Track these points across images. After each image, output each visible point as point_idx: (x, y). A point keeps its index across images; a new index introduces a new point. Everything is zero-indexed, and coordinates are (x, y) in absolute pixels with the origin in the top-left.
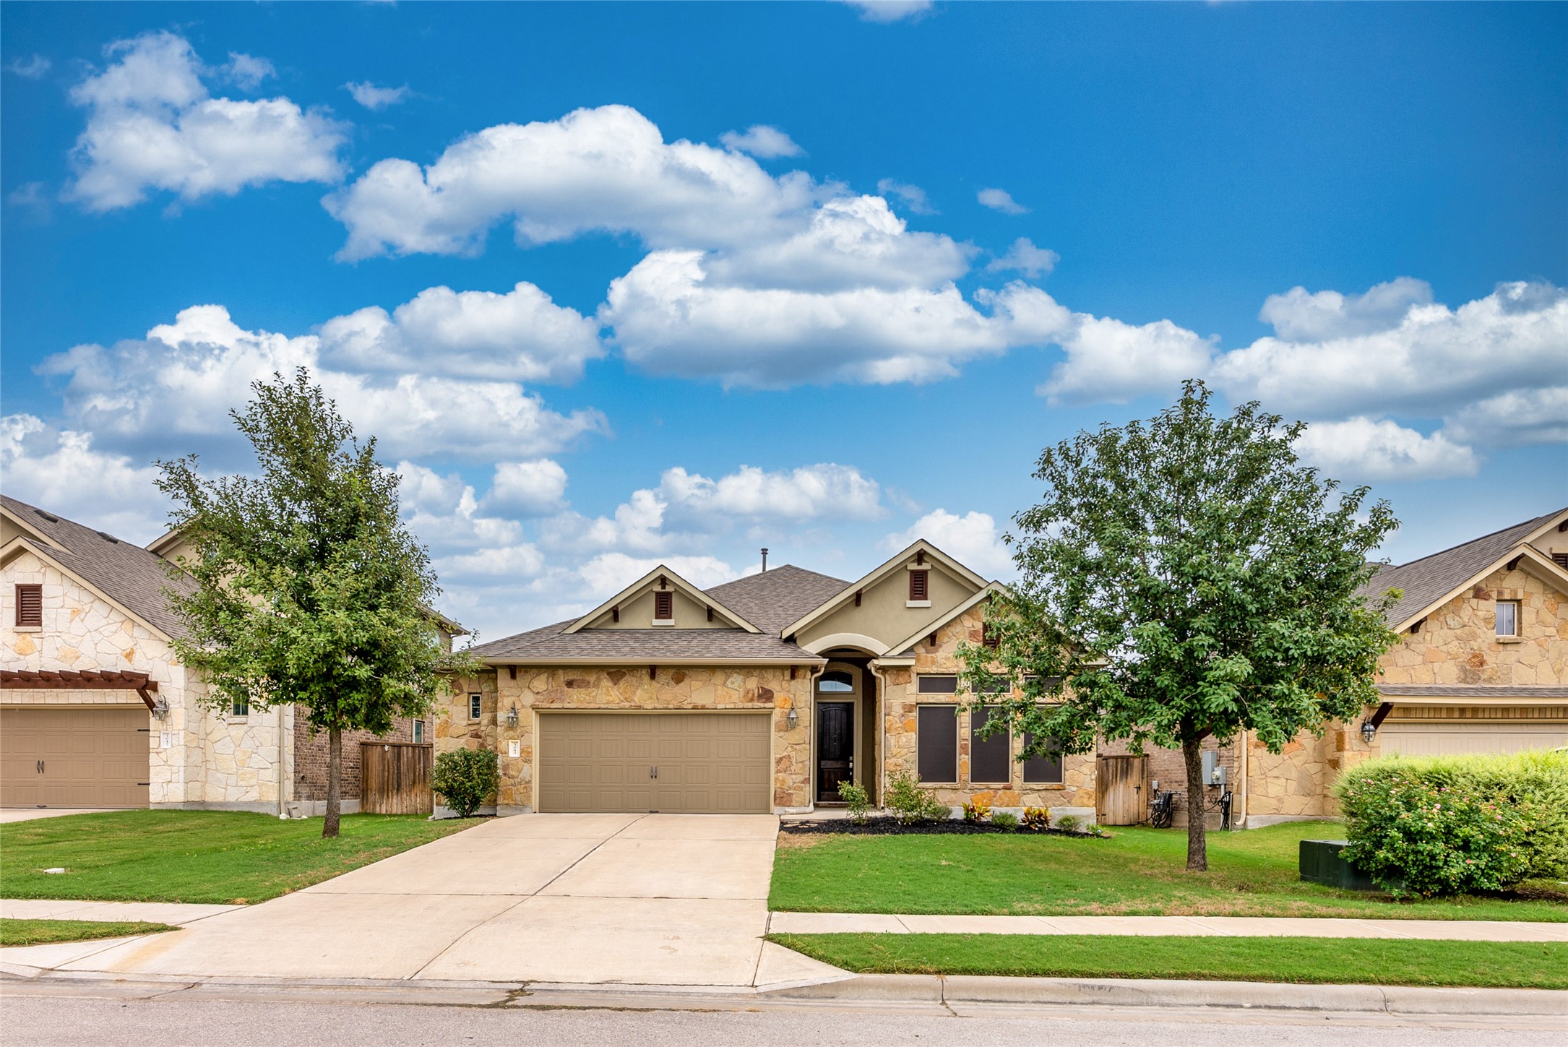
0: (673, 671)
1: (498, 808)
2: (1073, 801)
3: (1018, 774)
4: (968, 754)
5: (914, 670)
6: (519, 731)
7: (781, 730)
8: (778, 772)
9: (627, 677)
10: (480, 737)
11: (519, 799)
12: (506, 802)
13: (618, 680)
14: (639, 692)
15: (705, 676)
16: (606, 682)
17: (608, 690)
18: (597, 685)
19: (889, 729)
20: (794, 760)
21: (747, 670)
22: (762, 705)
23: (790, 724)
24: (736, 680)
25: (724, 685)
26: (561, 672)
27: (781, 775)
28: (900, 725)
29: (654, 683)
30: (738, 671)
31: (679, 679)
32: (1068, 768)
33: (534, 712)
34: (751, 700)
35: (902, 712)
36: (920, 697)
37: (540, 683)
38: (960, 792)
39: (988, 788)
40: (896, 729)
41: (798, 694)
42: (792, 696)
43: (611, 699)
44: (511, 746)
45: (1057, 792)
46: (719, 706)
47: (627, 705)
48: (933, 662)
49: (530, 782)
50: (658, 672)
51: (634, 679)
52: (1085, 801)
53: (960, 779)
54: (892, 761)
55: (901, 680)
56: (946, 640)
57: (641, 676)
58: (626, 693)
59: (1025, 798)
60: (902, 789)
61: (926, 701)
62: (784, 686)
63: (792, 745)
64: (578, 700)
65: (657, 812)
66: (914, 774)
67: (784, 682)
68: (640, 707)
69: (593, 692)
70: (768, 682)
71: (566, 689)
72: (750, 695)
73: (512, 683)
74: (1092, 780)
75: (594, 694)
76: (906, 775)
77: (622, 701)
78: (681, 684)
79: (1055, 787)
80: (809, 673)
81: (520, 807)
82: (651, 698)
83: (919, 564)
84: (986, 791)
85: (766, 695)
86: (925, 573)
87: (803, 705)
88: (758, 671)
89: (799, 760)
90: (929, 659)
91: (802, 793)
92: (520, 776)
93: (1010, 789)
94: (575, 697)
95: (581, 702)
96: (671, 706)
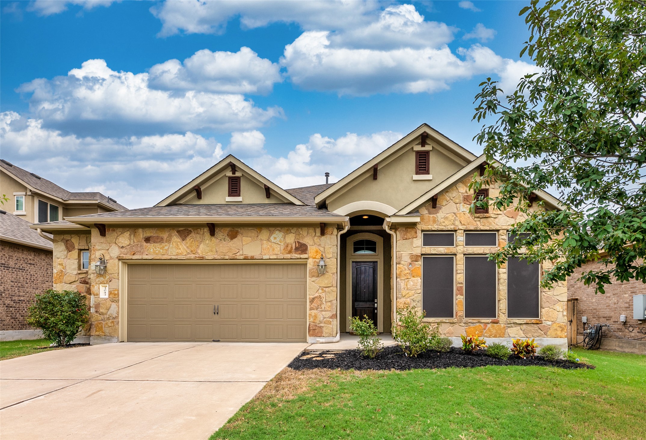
0: (228, 229)
1: (91, 338)
2: (548, 333)
3: (503, 311)
4: (463, 295)
5: (419, 227)
6: (108, 277)
7: (313, 276)
8: (311, 309)
9: (193, 234)
10: (87, 283)
11: (107, 331)
12: (97, 333)
13: (186, 237)
14: (202, 246)
15: (253, 233)
16: (176, 239)
17: (178, 245)
18: (169, 241)
19: (400, 275)
20: (324, 300)
21: (286, 228)
22: (298, 256)
23: (321, 271)
24: (278, 236)
25: (268, 240)
26: (140, 230)
27: (314, 312)
28: (408, 272)
29: (213, 239)
30: (279, 229)
31: (233, 236)
32: (544, 306)
33: (120, 263)
34: (290, 252)
35: (410, 261)
36: (424, 249)
37: (124, 239)
38: (456, 326)
39: (479, 322)
40: (405, 275)
41: (327, 247)
42: (322, 249)
43: (180, 251)
44: (102, 289)
45: (535, 326)
46: (265, 257)
47: (192, 256)
48: (435, 221)
49: (117, 317)
50: (217, 230)
51: (198, 236)
52: (559, 333)
53: (456, 315)
54: (402, 300)
55: (409, 235)
56: (444, 203)
57: (203, 234)
58: (191, 246)
59: (509, 330)
60: (409, 325)
61: (429, 252)
62: (316, 241)
63: (322, 288)
64: (154, 252)
65: (218, 341)
66: (420, 311)
67: (315, 238)
68: (202, 258)
69: (166, 246)
70: (303, 237)
71: (145, 244)
72: (289, 248)
73: (102, 239)
74: (564, 316)
75: (166, 248)
76: (413, 311)
77: (189, 253)
78: (235, 240)
79: (534, 321)
80: (335, 231)
81: (107, 338)
82: (212, 251)
83: (423, 146)
84: (478, 324)
85: (302, 248)
86: (427, 153)
87: (331, 256)
88: (295, 229)
89: (328, 299)
90: (431, 219)
91: (331, 326)
92: (109, 313)
93: (497, 323)
94: (152, 250)
95: (157, 254)
96: (227, 257)
